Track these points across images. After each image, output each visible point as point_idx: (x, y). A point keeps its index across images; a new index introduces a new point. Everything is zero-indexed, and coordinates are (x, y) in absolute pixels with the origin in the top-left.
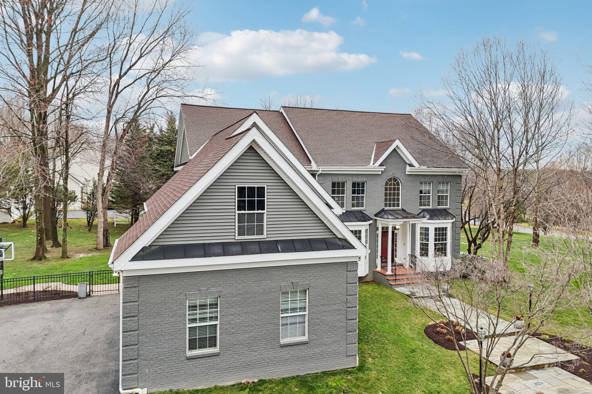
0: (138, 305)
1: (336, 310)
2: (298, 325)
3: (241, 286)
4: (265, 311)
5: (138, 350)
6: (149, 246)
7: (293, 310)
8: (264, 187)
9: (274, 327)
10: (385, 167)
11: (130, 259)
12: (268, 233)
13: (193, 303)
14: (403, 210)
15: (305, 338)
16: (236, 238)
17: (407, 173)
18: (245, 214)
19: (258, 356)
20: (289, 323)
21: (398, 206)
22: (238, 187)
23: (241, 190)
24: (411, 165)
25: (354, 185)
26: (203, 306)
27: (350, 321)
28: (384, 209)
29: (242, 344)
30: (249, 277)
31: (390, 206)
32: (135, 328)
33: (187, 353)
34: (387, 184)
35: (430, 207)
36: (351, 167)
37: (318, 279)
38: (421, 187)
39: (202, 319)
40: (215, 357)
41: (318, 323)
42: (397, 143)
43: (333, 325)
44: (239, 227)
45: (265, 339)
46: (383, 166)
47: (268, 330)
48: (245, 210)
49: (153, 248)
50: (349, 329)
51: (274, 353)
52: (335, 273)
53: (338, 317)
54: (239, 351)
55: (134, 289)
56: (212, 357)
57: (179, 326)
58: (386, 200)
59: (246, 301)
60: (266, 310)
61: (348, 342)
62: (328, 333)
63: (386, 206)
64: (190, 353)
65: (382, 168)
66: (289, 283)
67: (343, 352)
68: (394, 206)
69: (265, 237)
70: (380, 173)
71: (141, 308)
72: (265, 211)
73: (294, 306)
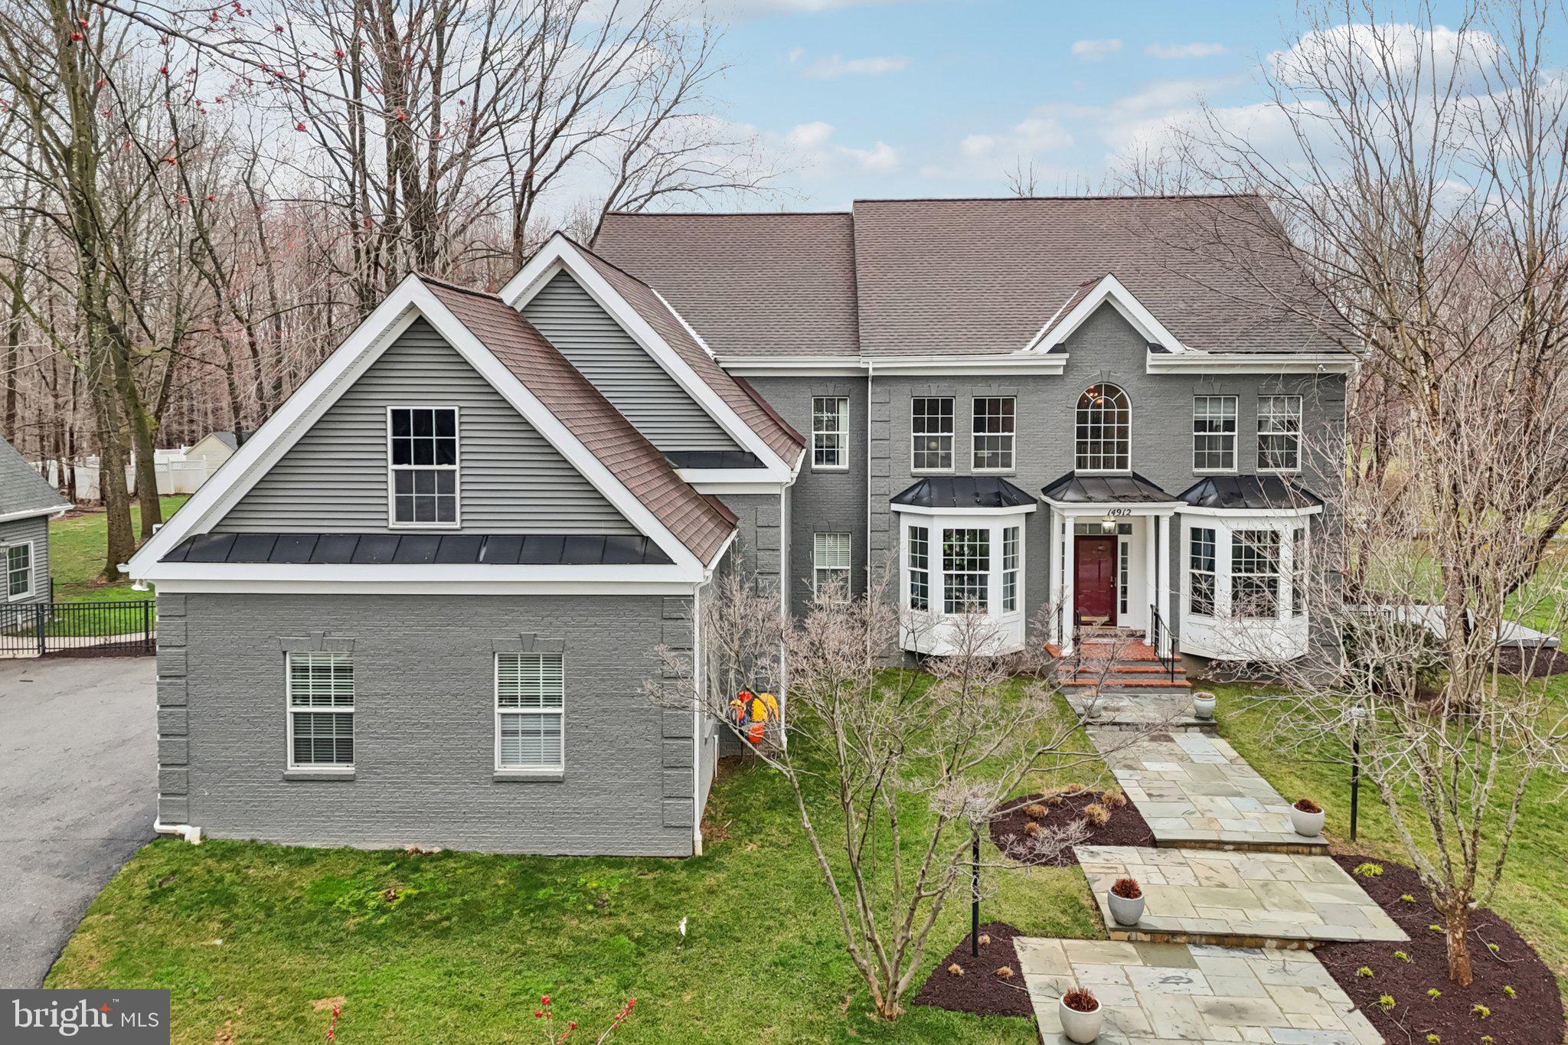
0: (186, 654)
1: (633, 711)
2: (542, 738)
3: (401, 634)
4: (455, 696)
5: (188, 747)
6: (210, 533)
7: (531, 700)
8: (453, 412)
9: (479, 733)
10: (1067, 356)
11: (160, 557)
12: (465, 517)
13: (300, 660)
14: (1135, 476)
15: (557, 770)
16: (391, 526)
17: (1149, 371)
18: (411, 471)
19: (440, 795)
20: (542, 729)
21: (1122, 463)
22: (394, 412)
23: (400, 417)
24: (1158, 348)
25: (980, 405)
26: (322, 671)
27: (671, 742)
28: (1073, 472)
29: (404, 764)
30: (417, 615)
31: (1095, 464)
32: (181, 701)
33: (289, 767)
34: (1083, 403)
35: (1234, 470)
36: (961, 358)
37: (587, 631)
38: (1201, 410)
39: (324, 700)
40: (344, 784)
41: (587, 736)
42: (1109, 285)
43: (628, 746)
44: (399, 500)
45: (457, 759)
46: (1064, 351)
47: (464, 739)
48: (410, 463)
49: (216, 538)
50: (671, 759)
51: (479, 793)
52: (632, 621)
53: (641, 728)
54: (398, 778)
55: (179, 621)
56: (340, 784)
57: (269, 708)
58: (1081, 447)
59: (412, 669)
60: (458, 694)
61: (667, 793)
62: (613, 764)
63: (1081, 463)
64: (293, 768)
65: (1061, 359)
66: (514, 637)
67: (654, 814)
68: (1108, 464)
69: (458, 526)
70: (1060, 372)
71: (192, 660)
72: (456, 467)
73: (531, 691)
